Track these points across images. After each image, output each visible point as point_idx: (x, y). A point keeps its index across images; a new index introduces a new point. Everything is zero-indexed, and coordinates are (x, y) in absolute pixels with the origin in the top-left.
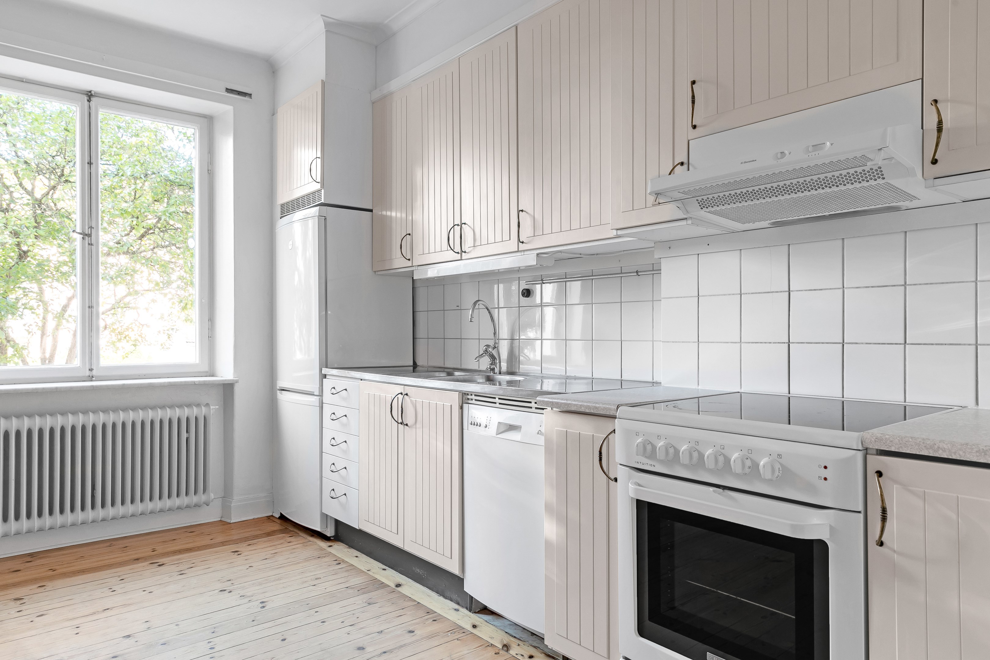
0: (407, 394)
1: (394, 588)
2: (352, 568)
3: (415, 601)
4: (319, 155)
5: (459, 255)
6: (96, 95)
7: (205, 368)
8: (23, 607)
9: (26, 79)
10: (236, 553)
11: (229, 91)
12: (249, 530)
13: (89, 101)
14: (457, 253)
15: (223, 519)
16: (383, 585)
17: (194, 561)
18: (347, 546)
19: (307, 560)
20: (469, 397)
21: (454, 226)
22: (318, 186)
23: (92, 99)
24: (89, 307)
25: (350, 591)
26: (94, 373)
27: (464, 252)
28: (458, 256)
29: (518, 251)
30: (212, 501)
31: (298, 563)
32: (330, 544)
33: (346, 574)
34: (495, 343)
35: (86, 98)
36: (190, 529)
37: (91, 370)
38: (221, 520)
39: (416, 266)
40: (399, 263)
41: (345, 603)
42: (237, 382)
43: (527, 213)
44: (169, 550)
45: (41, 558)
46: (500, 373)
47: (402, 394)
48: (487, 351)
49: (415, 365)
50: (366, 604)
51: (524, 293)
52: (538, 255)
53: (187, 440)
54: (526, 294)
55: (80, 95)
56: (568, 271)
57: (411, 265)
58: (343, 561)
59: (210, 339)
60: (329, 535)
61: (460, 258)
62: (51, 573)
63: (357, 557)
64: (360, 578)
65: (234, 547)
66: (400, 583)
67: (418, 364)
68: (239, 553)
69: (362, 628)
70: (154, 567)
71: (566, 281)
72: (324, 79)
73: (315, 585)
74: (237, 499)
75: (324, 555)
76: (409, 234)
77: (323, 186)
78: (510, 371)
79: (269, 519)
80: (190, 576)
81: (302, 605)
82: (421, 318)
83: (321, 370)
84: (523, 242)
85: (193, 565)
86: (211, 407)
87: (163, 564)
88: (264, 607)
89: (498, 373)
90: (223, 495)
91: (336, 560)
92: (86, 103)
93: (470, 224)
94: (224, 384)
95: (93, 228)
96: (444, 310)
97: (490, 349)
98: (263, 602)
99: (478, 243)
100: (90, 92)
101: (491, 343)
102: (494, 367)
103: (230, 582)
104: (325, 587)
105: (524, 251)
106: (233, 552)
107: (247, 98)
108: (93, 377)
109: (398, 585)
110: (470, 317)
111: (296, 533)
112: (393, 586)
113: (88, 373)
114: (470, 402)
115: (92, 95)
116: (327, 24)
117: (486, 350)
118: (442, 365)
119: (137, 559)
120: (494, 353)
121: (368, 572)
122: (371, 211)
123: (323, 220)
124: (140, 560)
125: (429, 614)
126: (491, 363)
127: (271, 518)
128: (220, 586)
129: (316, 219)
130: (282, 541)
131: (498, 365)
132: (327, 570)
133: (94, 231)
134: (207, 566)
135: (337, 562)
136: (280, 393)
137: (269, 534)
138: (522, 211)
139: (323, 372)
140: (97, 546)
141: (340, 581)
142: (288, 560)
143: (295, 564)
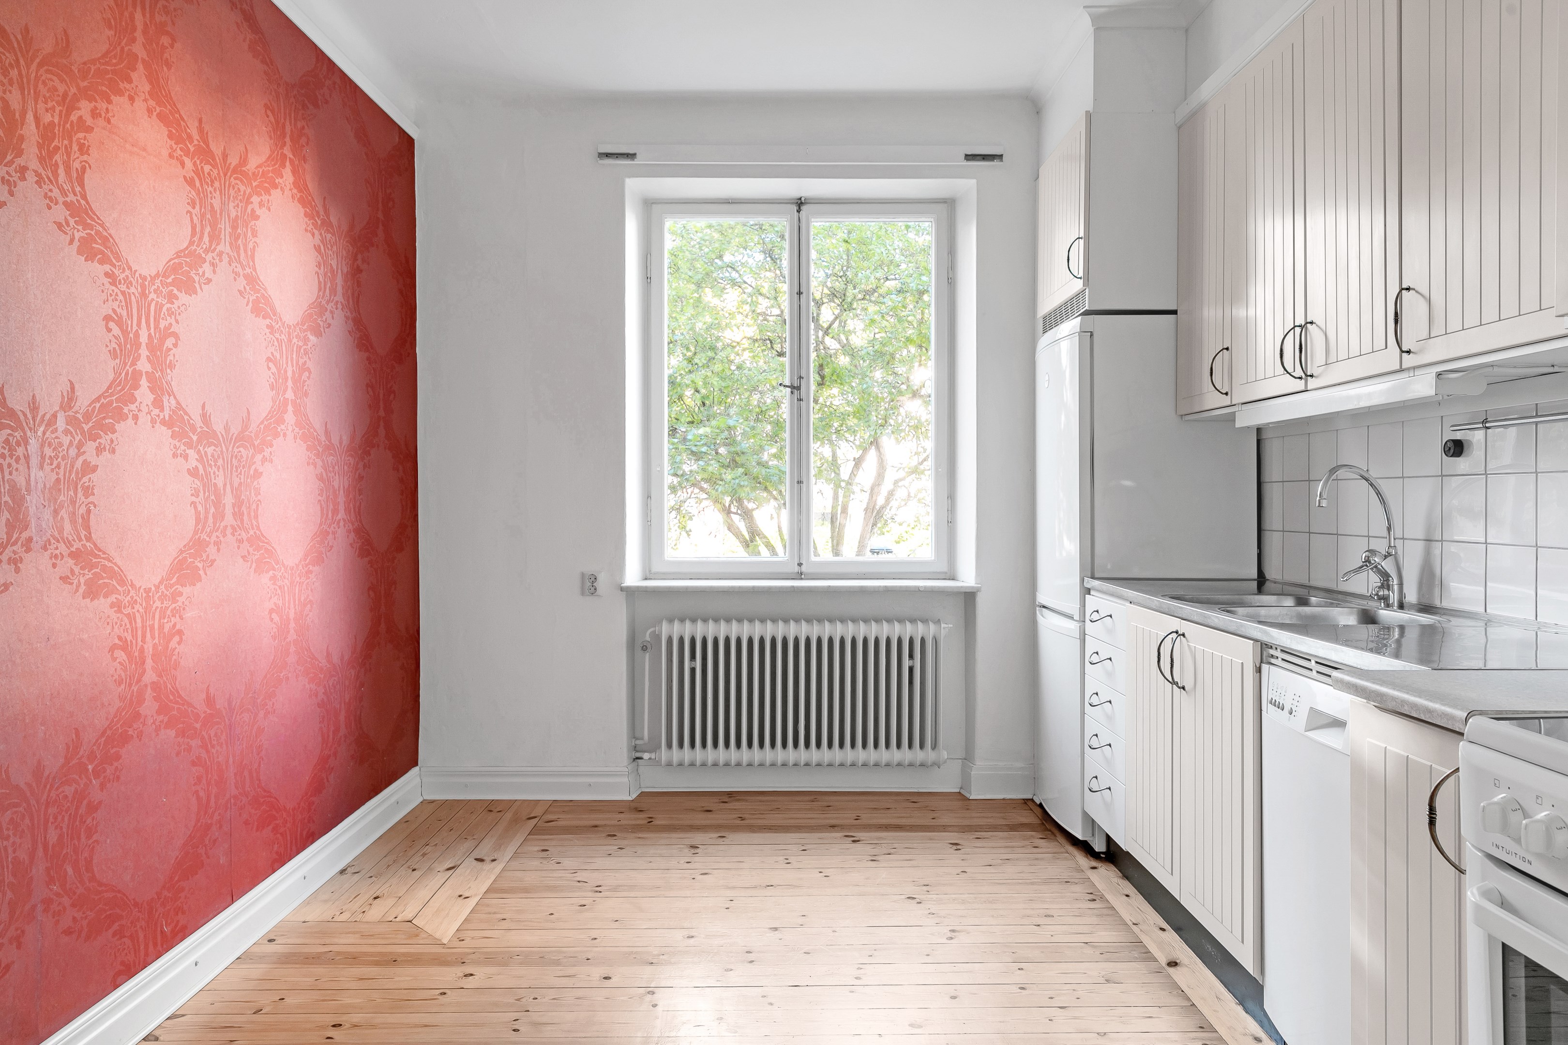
0: (1183, 635)
1: (1164, 965)
2: (1110, 912)
3: (1189, 999)
4: (1082, 235)
5: (1303, 381)
6: (808, 201)
7: (943, 567)
8: (696, 859)
9: (731, 199)
10: (955, 847)
11: (968, 158)
12: (990, 815)
13: (799, 211)
14: (1300, 378)
15: (963, 792)
16: (1147, 956)
17: (896, 845)
18: (1120, 874)
19: (1047, 882)
20: (1272, 652)
21: (1295, 326)
22: (1079, 285)
23: (802, 208)
24: (798, 482)
25: (1088, 951)
26: (804, 569)
27: (1311, 376)
28: (1300, 385)
29: (1401, 370)
30: (945, 762)
31: (1032, 884)
32: (1094, 863)
33: (1095, 920)
34: (1390, 546)
35: (795, 208)
36: (913, 798)
37: (800, 565)
38: (959, 793)
39: (1239, 404)
40: (1213, 400)
41: (1070, 967)
42: (979, 590)
43: (1417, 292)
44: (874, 821)
45: (738, 800)
46: (1401, 606)
47: (1177, 632)
48: (1370, 562)
49: (1261, 580)
50: (1102, 980)
51: (1450, 449)
52: (1439, 375)
53: (911, 669)
54: (1452, 451)
55: (789, 206)
56: (1543, 400)
57: (1229, 403)
58: (1102, 897)
59: (949, 524)
60: (1097, 849)
61: (1303, 388)
62: (738, 822)
63: (1127, 896)
64: (1114, 933)
65: (954, 837)
66: (1178, 961)
67: (1268, 576)
68: (959, 847)
69: (1075, 1018)
70: (847, 844)
71: (1537, 423)
72: (1090, 109)
73: (1039, 925)
74: (980, 766)
75: (1076, 881)
76: (1227, 349)
77: (1086, 282)
78: (1425, 601)
79: (1026, 803)
80: (882, 865)
81: (1005, 952)
82: (1273, 494)
83: (1082, 581)
84: (1409, 352)
85: (892, 851)
86: (943, 625)
87: (859, 841)
88: (951, 938)
89: (1396, 604)
90: (964, 756)
91: (1091, 893)
92: (796, 213)
93: (1319, 320)
94: (965, 593)
95: (803, 378)
96: (1309, 481)
97: (1376, 559)
98: (953, 931)
99: (1332, 359)
100: (800, 199)
101: (1381, 546)
102: (1386, 592)
103: (925, 888)
104: (1052, 933)
105: (1414, 368)
106: (951, 844)
107: (996, 163)
108: (801, 574)
109: (1173, 964)
110: (1318, 498)
111: (1053, 833)
112: (1163, 961)
113: (796, 569)
114: (1273, 661)
115: (802, 203)
116: (1095, 19)
117: (1367, 560)
118: (1306, 582)
119: (833, 826)
120: (1388, 565)
121: (1134, 928)
122: (1174, 312)
123: (1088, 336)
124: (836, 828)
125: (1202, 1030)
126: (1379, 584)
127: (1030, 803)
128: (910, 890)
129: (1076, 339)
130: (1027, 843)
131: (1396, 588)
132: (1068, 906)
133: (803, 382)
134: (908, 857)
135: (1091, 897)
136: (1039, 610)
137: (1013, 828)
138: (1408, 289)
139: (1087, 585)
140: (798, 798)
141: (1081, 929)
142: (1022, 875)
143: (1026, 884)
